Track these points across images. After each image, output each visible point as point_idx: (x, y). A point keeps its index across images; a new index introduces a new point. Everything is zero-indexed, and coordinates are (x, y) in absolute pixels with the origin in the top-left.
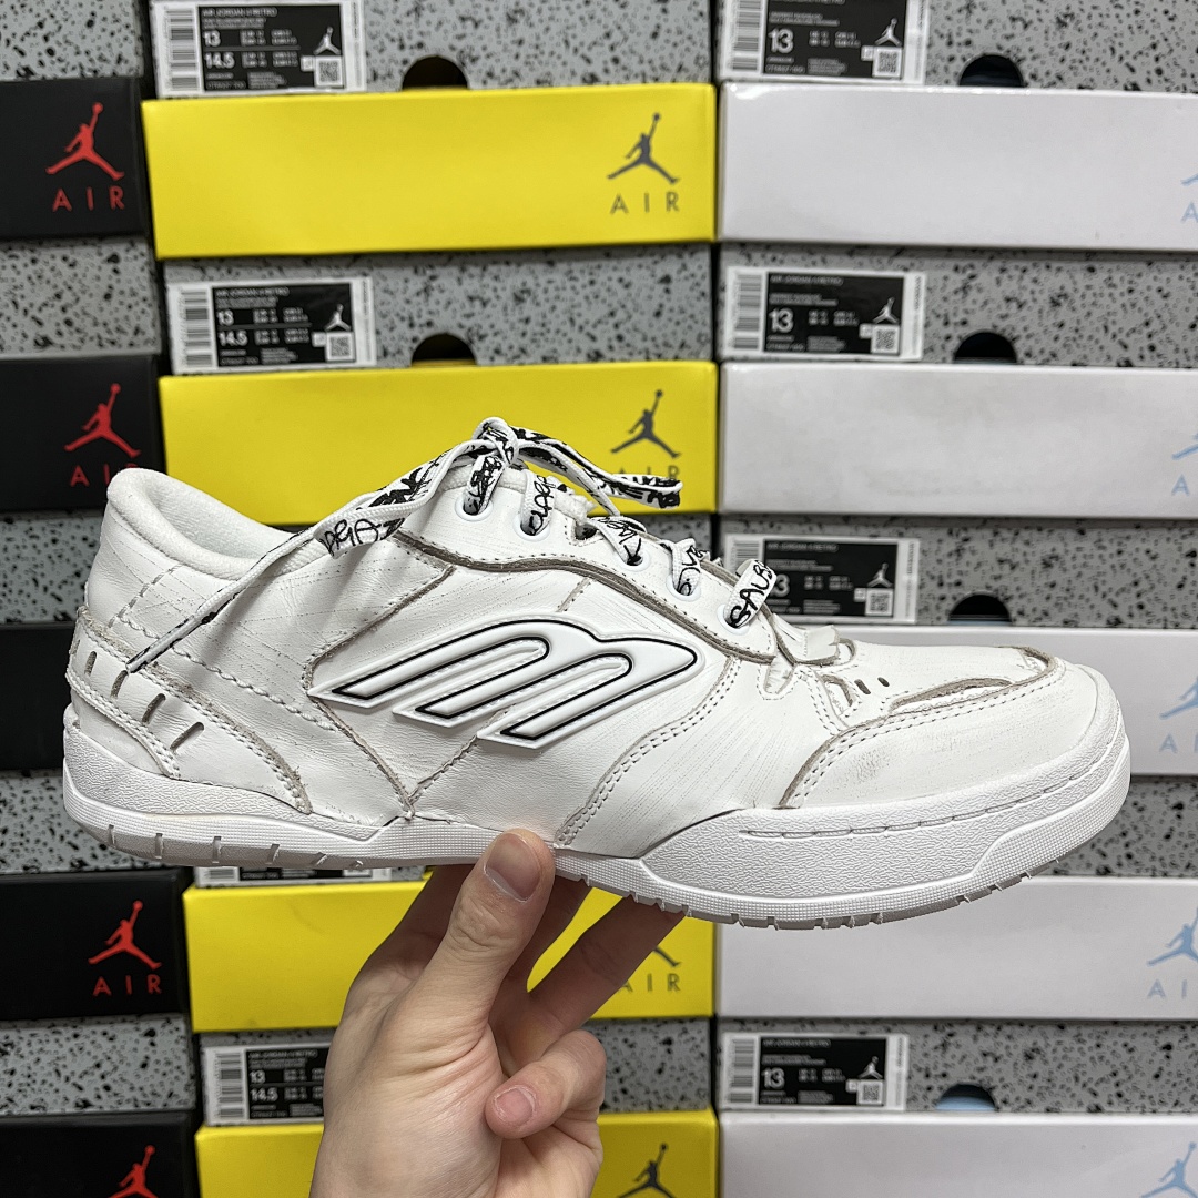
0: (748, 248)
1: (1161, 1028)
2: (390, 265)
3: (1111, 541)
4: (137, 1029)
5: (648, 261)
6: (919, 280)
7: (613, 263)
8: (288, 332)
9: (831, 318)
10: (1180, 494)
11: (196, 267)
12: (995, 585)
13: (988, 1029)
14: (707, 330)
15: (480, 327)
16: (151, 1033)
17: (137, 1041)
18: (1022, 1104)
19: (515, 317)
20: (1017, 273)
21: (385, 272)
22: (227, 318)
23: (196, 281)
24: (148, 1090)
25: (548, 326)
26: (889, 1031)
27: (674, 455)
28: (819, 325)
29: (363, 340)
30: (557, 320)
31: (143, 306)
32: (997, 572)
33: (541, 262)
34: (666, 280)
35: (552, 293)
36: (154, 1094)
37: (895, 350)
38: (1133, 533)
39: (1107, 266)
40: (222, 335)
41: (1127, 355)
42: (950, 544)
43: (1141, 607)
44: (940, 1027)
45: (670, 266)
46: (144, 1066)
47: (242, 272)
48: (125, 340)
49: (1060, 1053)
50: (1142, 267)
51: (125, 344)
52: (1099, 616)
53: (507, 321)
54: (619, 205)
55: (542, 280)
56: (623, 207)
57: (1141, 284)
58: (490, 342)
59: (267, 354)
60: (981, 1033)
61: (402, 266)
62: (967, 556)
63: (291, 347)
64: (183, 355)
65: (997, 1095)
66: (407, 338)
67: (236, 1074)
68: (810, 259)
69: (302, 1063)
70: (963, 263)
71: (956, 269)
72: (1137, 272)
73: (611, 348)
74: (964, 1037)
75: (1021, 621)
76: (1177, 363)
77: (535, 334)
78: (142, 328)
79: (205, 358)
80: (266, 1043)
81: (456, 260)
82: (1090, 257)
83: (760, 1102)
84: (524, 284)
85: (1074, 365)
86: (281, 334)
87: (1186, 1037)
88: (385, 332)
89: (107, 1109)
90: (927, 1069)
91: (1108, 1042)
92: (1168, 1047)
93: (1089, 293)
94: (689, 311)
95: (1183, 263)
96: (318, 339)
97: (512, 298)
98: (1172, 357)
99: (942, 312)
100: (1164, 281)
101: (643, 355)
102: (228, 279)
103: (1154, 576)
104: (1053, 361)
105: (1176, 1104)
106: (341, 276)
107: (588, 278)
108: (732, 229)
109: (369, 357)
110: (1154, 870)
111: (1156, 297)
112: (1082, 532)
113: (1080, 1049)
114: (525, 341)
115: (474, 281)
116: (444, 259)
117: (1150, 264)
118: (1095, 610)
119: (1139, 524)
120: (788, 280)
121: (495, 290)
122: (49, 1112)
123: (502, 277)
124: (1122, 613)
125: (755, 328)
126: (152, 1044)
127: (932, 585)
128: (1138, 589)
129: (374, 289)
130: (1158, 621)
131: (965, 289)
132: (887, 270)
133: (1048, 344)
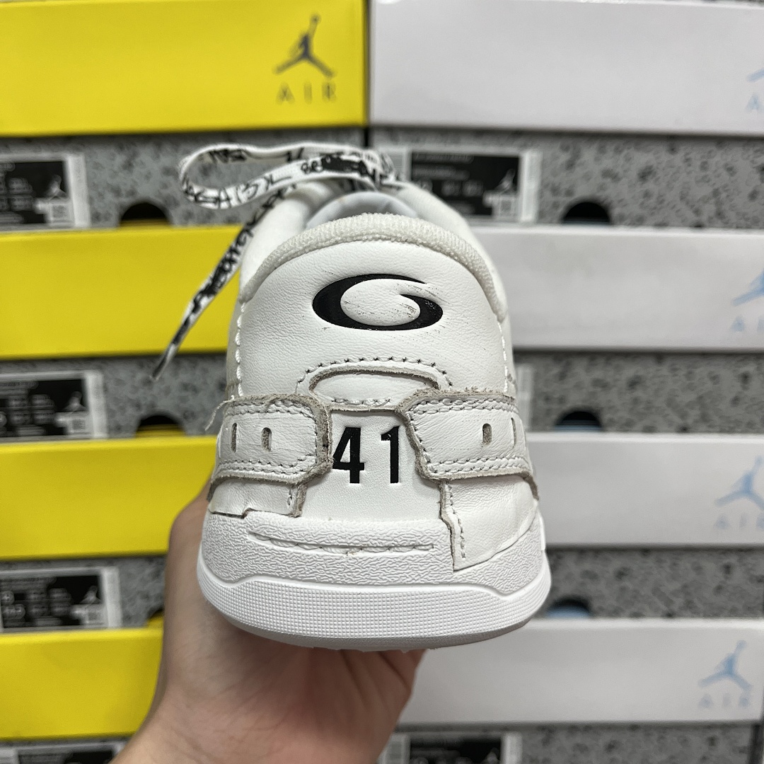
0: (394, 131)
2: (99, 143)
9: (461, 188)
15: (173, 195)
21: (95, 149)
26: (505, 732)
29: (77, 206)
32: (592, 390)
41: (698, 217)
42: (556, 370)
52: (671, 423)
58: (183, 207)
61: (108, 146)
62: (569, 379)
63: (18, 212)
70: (569, 142)
71: (562, 148)
75: (611, 427)
81: (153, 140)
82: (672, 140)
85: (657, 226)
86: (10, 202)
88: (96, 201)
96: (41, 206)
98: (734, 219)
104: (640, 224)
116: (143, 140)
118: (668, 419)
120: (428, 158)
124: (689, 421)
129: (86, 164)
131: (570, 165)
132: (508, 150)
133: (635, 210)
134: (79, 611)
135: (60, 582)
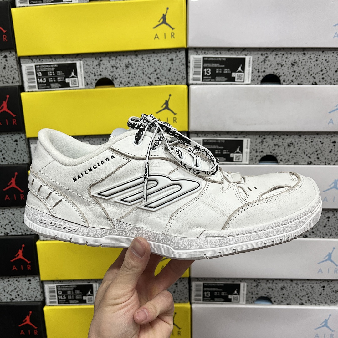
0: (197, 50)
1: (321, 281)
2: (88, 57)
3: (309, 138)
4: (26, 279)
5: (166, 54)
6: (250, 58)
7: (156, 55)
8: (58, 78)
10: (331, 124)
11: (30, 59)
12: (273, 152)
13: (270, 281)
14: (185, 75)
15: (116, 75)
16: (29, 280)
17: (26, 283)
18: (280, 302)
19: (126, 72)
20: (281, 56)
21: (86, 59)
22: (40, 74)
23: (30, 63)
24: (30, 296)
25: (136, 75)
26: (241, 281)
27: (175, 114)
28: (219, 73)
30: (139, 73)
31: (15, 71)
32: (274, 148)
33: (134, 55)
34: (172, 60)
35: (137, 65)
36: (31, 297)
37: (243, 81)
38: (316, 136)
39: (309, 53)
40: (39, 80)
41: (315, 81)
42: (259, 140)
43: (318, 158)
44: (256, 280)
45: (173, 55)
46: (28, 289)
47: (44, 60)
48: (10, 81)
49: (291, 288)
50: (320, 53)
51: (11, 83)
52: (305, 161)
53: (123, 73)
54: (156, 37)
55: (134, 61)
56: (158, 37)
57: (320, 58)
59: (52, 85)
60: (268, 283)
61: (92, 57)
62: (265, 143)
63: (59, 83)
64: (28, 86)
65: (273, 300)
66: (93, 79)
67: (54, 292)
68: (216, 53)
69: (72, 289)
71: (262, 55)
72: (319, 54)
73: (155, 81)
74: (263, 284)
75: (281, 163)
76: (331, 83)
77: (132, 77)
78: (15, 78)
79: (34, 87)
80: (62, 283)
81: (108, 55)
82: (304, 50)
83: (203, 301)
84: (129, 62)
85: (299, 84)
86: (56, 79)
87: (329, 284)
88: (87, 78)
89: (19, 301)
90: (252, 292)
91: (306, 285)
92: (324, 287)
93: (304, 61)
94: (179, 69)
95: (333, 51)
96: (67, 80)
97: (125, 66)
98: (329, 81)
99: (257, 68)
100: (327, 57)
101: (165, 83)
102: (39, 62)
103: (322, 149)
104: (292, 83)
105: (326, 303)
106: (73, 61)
107: (148, 60)
109: (83, 86)
110: (320, 236)
111: (325, 62)
112: (300, 136)
113: (297, 287)
114: (129, 80)
115: (113, 61)
116: (104, 55)
117: (323, 52)
118: (304, 159)
119: (318, 133)
120: (209, 59)
121: (120, 64)
122: (3, 301)
123: (122, 60)
124: (312, 160)
125: (199, 74)
126: (30, 283)
127: (254, 152)
128: (317, 153)
129: (83, 64)
130: (323, 162)
131: (264, 61)
133: (290, 78)
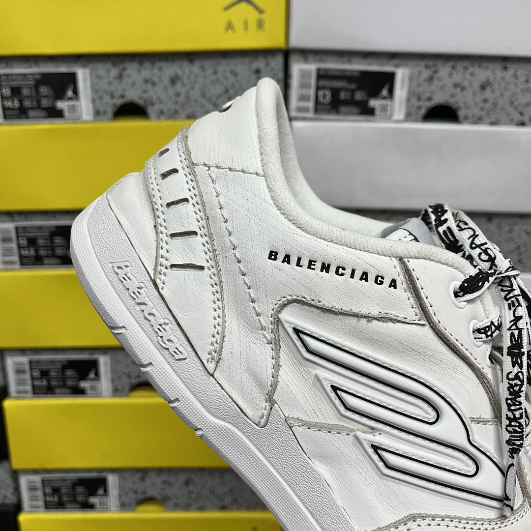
0: (306, 53)
2: (99, 62)
3: (506, 224)
5: (247, 60)
6: (404, 74)
7: (228, 61)
8: (42, 101)
9: (353, 95)
15: (152, 98)
19: (171, 92)
20: (461, 70)
21: (96, 65)
22: (8, 92)
28: (345, 99)
29: (85, 105)
33: (186, 60)
34: (258, 71)
35: (192, 79)
38: (518, 221)
39: (514, 66)
40: (5, 102)
41: (522, 118)
45: (260, 63)
47: (15, 65)
53: (167, 95)
54: (230, 26)
55: (187, 71)
56: (232, 28)
58: (157, 107)
59: (31, 113)
61: (106, 62)
63: (45, 109)
66: (109, 104)
67: (36, 488)
68: (341, 61)
70: (431, 63)
71: (426, 67)
77: (183, 103)
81: (137, 58)
82: (505, 61)
84: (177, 73)
85: (492, 124)
86: (38, 101)
88: (97, 102)
96: (60, 105)
97: (170, 81)
99: (417, 92)
102: (6, 69)
104: (479, 122)
106: (71, 68)
107: (213, 70)
108: (296, 41)
109: (89, 115)
112: (490, 221)
114: (177, 107)
115: (148, 71)
116: (130, 58)
119: (522, 216)
120: (329, 73)
121: (160, 76)
123: (164, 69)
125: (309, 100)
129: (90, 75)
131: (431, 79)
132: (386, 68)
133: (476, 111)
134: (84, 384)
135: (71, 364)
